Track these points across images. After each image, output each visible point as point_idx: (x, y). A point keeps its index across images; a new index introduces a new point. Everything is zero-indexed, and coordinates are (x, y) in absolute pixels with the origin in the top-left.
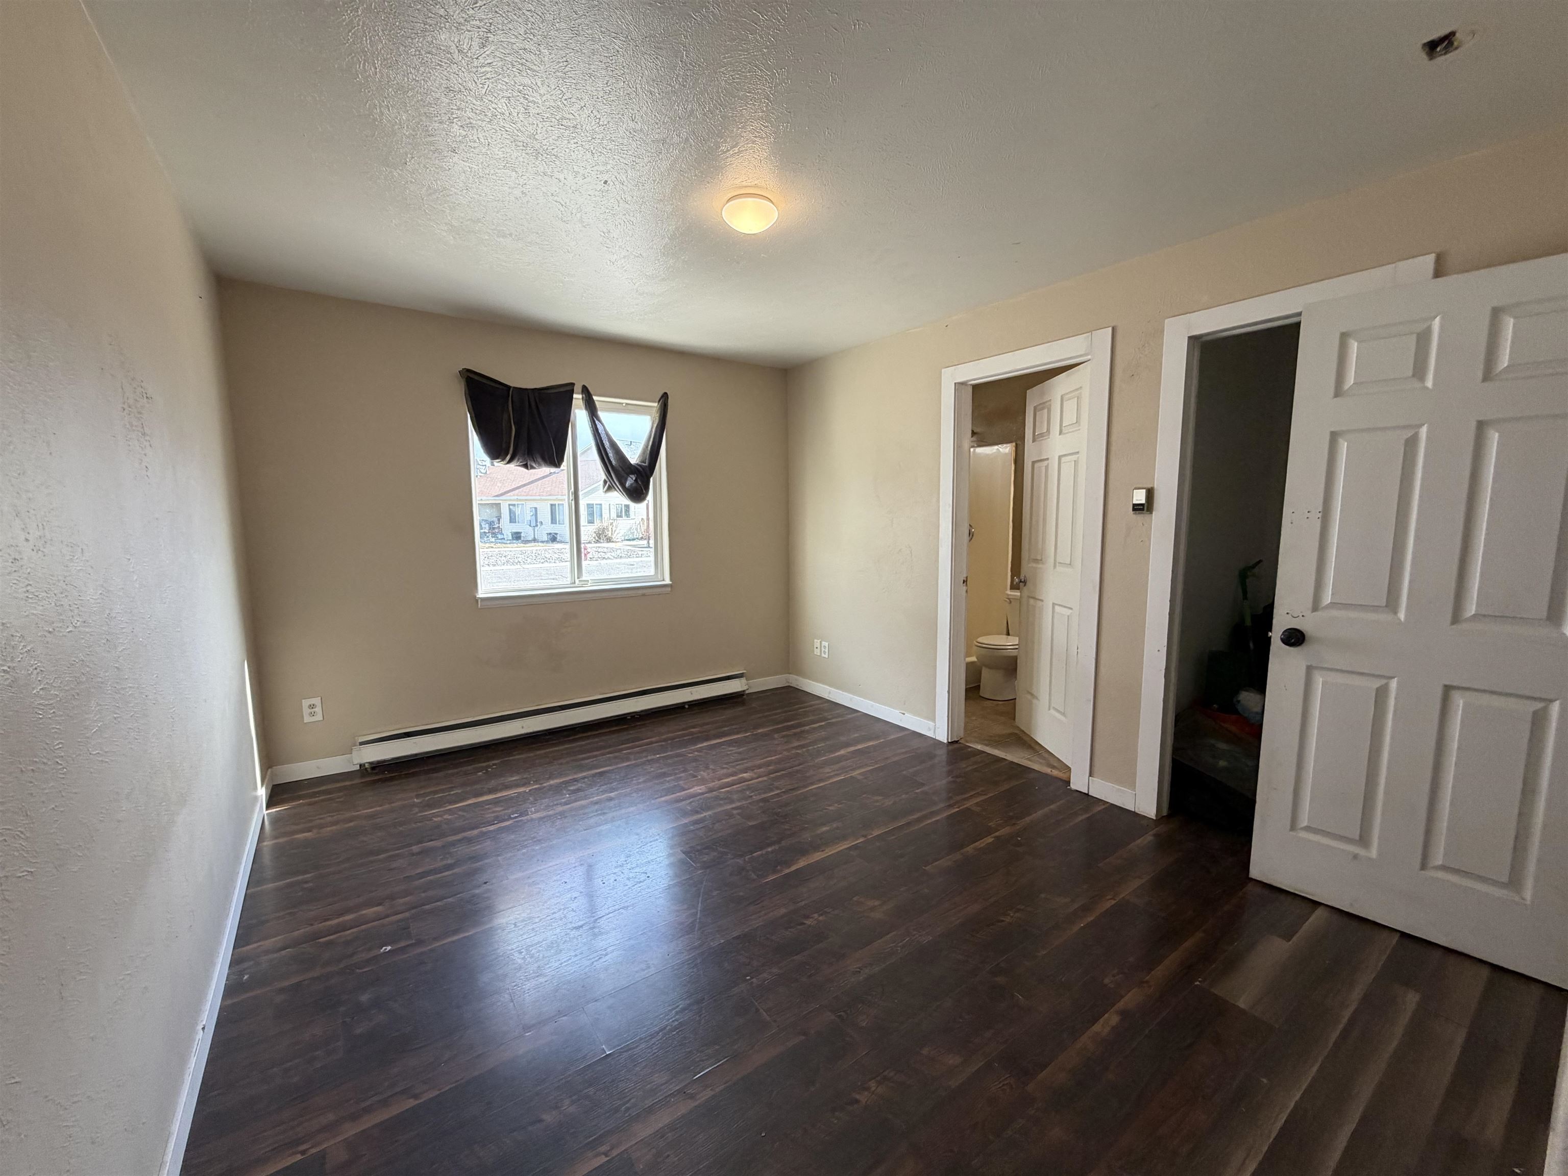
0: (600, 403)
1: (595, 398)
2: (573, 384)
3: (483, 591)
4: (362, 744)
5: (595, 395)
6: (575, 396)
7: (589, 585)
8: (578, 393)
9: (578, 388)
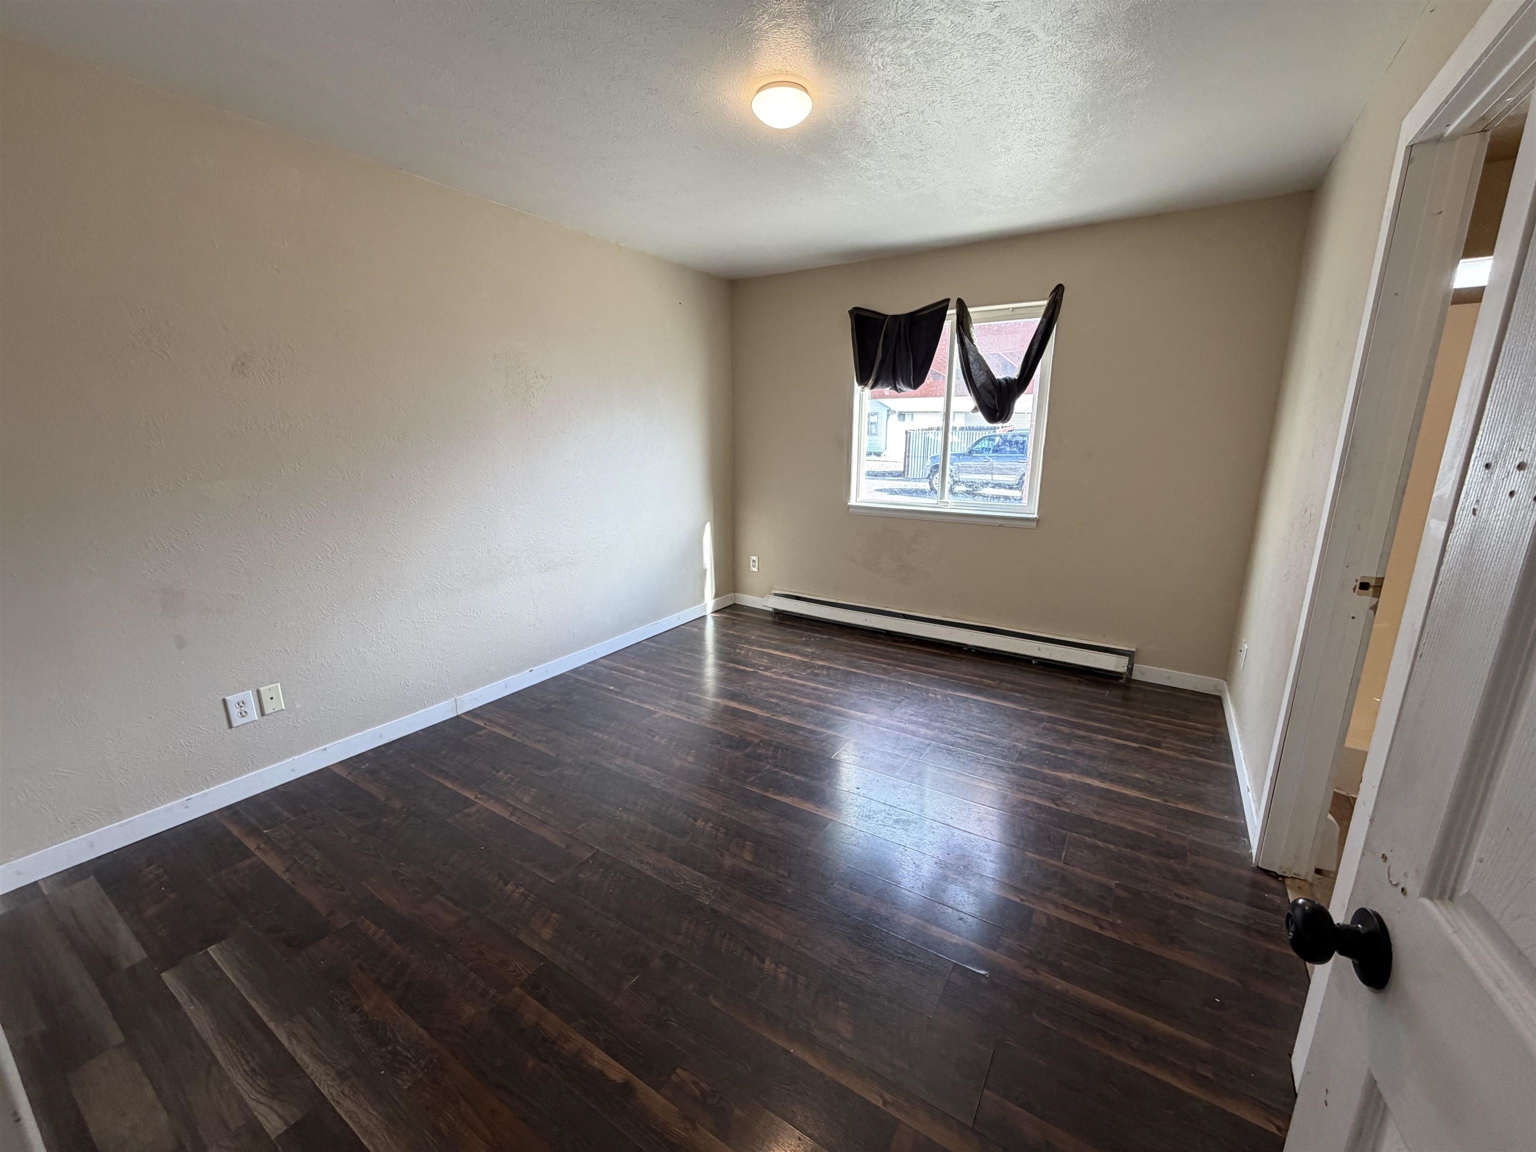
0: (975, 314)
1: (970, 310)
2: (948, 300)
3: (852, 502)
4: (776, 595)
5: (970, 307)
6: (948, 312)
7: (949, 507)
8: (952, 309)
9: (953, 303)
